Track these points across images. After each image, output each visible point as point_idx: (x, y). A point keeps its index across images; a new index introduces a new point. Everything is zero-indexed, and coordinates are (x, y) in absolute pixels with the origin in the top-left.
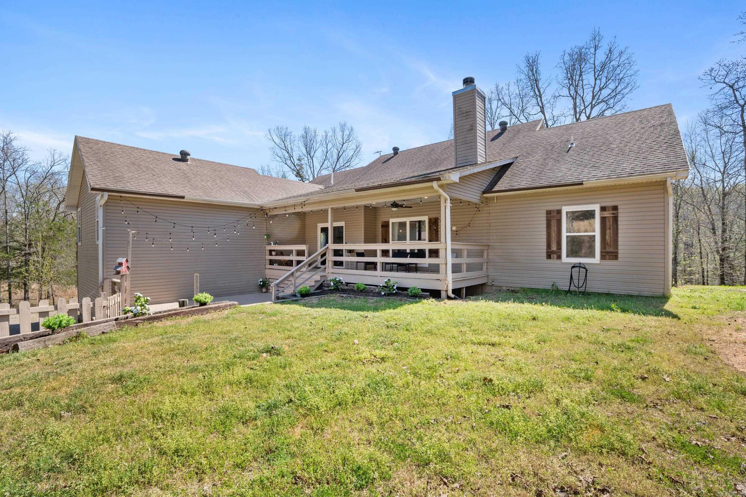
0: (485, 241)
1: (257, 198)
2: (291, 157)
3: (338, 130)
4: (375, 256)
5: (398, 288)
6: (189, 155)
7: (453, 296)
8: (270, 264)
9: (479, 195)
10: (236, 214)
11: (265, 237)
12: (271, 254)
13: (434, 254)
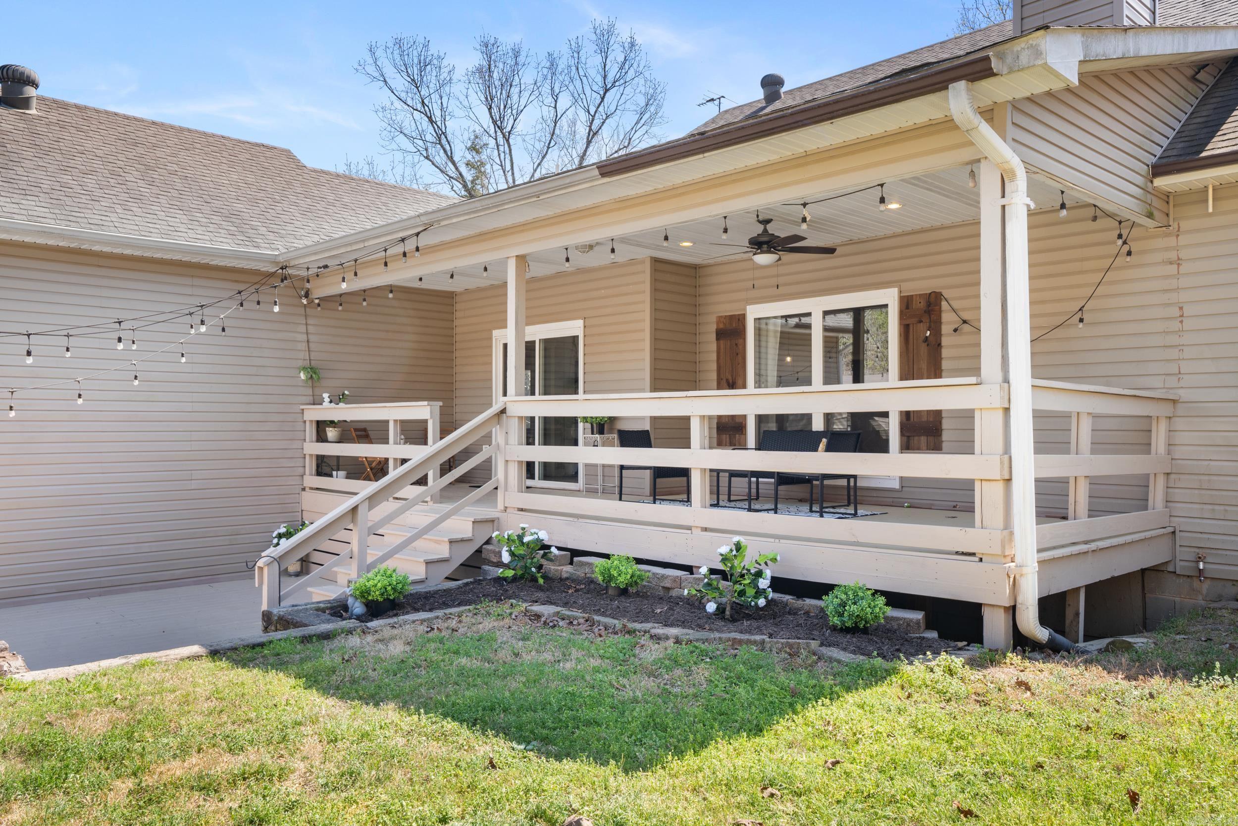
0: (1157, 382)
1: (271, 236)
2: (441, 135)
3: (589, 51)
4: (685, 443)
5: (778, 584)
6: (35, 85)
7: (1042, 634)
8: (319, 473)
9: (1139, 180)
10: (189, 291)
11: (302, 376)
12: (321, 438)
13: (923, 439)
